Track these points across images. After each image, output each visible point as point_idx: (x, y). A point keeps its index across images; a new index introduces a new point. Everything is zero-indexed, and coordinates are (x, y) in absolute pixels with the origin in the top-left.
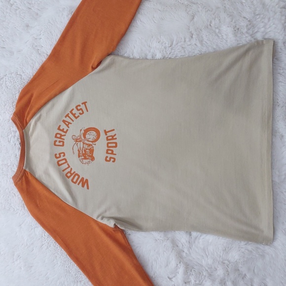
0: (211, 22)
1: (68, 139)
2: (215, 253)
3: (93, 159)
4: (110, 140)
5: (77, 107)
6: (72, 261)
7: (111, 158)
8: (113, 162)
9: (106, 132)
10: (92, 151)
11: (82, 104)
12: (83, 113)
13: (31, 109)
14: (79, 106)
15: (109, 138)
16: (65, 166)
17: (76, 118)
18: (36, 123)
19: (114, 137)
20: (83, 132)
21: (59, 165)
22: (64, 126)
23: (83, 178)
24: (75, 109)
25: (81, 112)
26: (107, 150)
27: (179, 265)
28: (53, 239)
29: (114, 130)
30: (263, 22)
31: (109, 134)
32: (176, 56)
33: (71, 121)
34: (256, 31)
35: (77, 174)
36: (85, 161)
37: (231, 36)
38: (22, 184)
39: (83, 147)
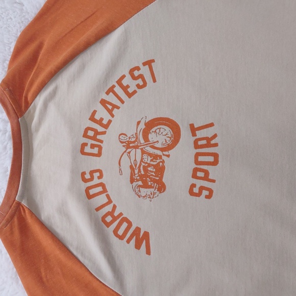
1: (111, 142)
3: (162, 188)
4: (202, 146)
5: (131, 72)
7: (202, 188)
8: (208, 197)
9: (193, 130)
10: (160, 170)
11: (144, 64)
13: (37, 75)
14: (138, 68)
15: (200, 143)
16: (102, 199)
17: (130, 95)
18: (45, 105)
19: (213, 142)
20: (144, 127)
21: (89, 197)
22: (102, 114)
23: (138, 230)
24: (128, 77)
25: (141, 83)
26: (195, 170)
29: (211, 125)
31: (200, 134)
33: (117, 103)
36: (144, 191)
38: (12, 232)
39: (142, 161)
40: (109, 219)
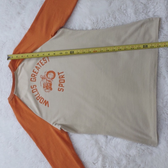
0: (121, 7)
1: (38, 77)
2: (122, 150)
3: (51, 89)
4: (61, 78)
6: (39, 149)
7: (61, 89)
9: (59, 74)
10: (51, 84)
11: (46, 57)
12: (47, 62)
15: (60, 77)
17: (43, 65)
18: (21, 68)
19: (63, 77)
20: (47, 73)
21: (33, 92)
22: (36, 70)
23: (46, 101)
24: (42, 60)
26: (59, 84)
27: (99, 156)
28: (29, 135)
29: (63, 72)
30: (153, 5)
31: (60, 75)
32: (100, 28)
33: (40, 67)
34: (148, 11)
35: (42, 98)
36: (47, 90)
37: (133, 14)
38: (13, 103)
39: (46, 82)
40: (38, 98)
